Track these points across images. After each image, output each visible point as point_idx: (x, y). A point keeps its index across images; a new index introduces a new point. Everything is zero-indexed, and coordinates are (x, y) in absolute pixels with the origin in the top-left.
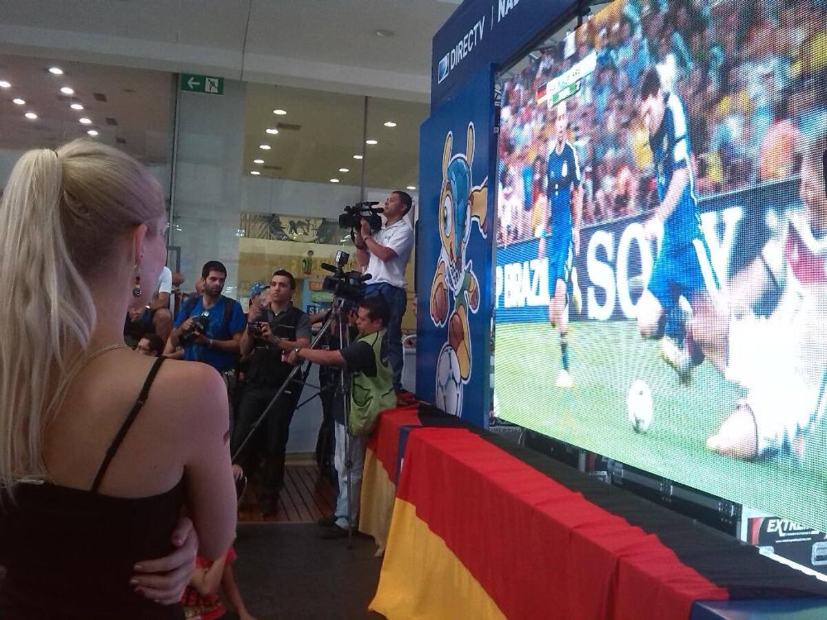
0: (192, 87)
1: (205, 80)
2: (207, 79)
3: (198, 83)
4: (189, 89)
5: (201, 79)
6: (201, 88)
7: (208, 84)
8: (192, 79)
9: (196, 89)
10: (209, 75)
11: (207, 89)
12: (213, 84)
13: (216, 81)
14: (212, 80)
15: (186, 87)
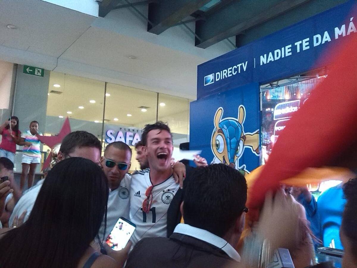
0: (28, 72)
1: (35, 69)
2: (36, 69)
3: (31, 70)
4: (27, 73)
5: (33, 68)
6: (33, 73)
7: (36, 71)
8: (29, 68)
9: (31, 73)
10: (37, 67)
11: (36, 73)
12: (39, 71)
13: (40, 70)
14: (38, 69)
15: (25, 72)
